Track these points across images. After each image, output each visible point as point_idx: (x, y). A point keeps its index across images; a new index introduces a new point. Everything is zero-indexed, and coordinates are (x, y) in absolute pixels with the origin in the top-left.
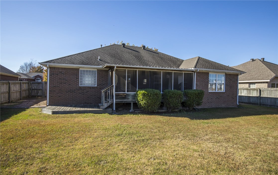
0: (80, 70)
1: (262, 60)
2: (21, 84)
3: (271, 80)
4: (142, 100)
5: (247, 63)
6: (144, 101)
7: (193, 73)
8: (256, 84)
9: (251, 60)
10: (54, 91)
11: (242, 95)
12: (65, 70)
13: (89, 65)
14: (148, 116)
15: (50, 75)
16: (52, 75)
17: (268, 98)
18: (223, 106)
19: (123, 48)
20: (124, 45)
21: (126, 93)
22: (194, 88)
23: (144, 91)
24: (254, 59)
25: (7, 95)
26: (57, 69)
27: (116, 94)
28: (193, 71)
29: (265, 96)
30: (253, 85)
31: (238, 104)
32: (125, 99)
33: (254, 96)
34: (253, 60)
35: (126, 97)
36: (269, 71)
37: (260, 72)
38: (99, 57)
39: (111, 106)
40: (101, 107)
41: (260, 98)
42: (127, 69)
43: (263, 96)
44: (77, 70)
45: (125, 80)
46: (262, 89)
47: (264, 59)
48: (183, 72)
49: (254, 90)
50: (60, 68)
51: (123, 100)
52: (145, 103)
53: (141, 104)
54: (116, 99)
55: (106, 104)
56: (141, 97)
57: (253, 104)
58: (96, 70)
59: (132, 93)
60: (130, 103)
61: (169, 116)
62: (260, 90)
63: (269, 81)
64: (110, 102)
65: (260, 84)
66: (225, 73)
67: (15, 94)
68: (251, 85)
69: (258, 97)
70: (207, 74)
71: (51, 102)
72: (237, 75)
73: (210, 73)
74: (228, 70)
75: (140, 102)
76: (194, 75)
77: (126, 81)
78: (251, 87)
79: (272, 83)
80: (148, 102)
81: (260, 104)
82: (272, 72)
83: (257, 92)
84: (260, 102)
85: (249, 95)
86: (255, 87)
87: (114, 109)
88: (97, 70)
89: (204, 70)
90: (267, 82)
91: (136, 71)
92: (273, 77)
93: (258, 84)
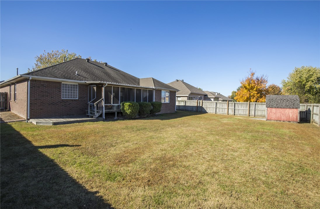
0: (62, 84)
1: (182, 81)
3: (189, 95)
4: (128, 110)
5: (174, 82)
6: (130, 110)
8: (181, 97)
10: (35, 104)
12: (47, 83)
13: (72, 79)
14: (134, 121)
15: (31, 88)
16: (32, 88)
18: (169, 112)
19: (88, 63)
21: (112, 104)
22: (154, 100)
23: (129, 103)
26: (38, 81)
27: (105, 105)
28: (153, 89)
30: (179, 98)
31: (176, 110)
32: (111, 110)
33: (182, 105)
34: (177, 81)
35: (112, 107)
36: (187, 89)
37: (183, 89)
38: (77, 72)
39: (101, 116)
40: (94, 117)
41: (185, 106)
42: (113, 86)
43: (187, 105)
44: (60, 83)
45: (110, 94)
47: (183, 80)
48: (148, 89)
49: (182, 101)
50: (42, 81)
51: (110, 110)
52: (130, 112)
53: (127, 112)
54: (105, 109)
55: (98, 114)
56: (127, 108)
57: (181, 110)
58: (77, 84)
59: (116, 105)
60: (115, 113)
61: (147, 119)
62: (185, 102)
63: (188, 95)
64: (100, 112)
65: (183, 97)
66: (170, 91)
68: (178, 98)
70: (160, 91)
71: (32, 115)
72: (176, 92)
73: (162, 91)
74: (171, 89)
75: (126, 111)
76: (154, 91)
77: (112, 96)
78: (178, 99)
80: (132, 111)
81: (185, 110)
82: (189, 90)
83: (184, 102)
84: (185, 109)
86: (180, 100)
87: (104, 118)
88: (79, 84)
89: (160, 88)
90: (187, 96)
92: (190, 93)
93: (182, 97)
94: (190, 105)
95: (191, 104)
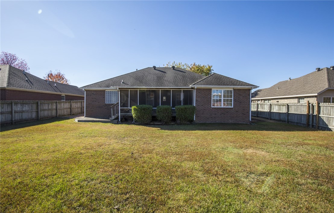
0: (106, 91)
1: (331, 69)
2: (81, 102)
3: (320, 94)
7: (193, 90)
8: (305, 99)
9: (316, 69)
10: (89, 107)
11: (274, 111)
12: (96, 92)
17: (295, 115)
20: (154, 67)
21: (129, 108)
22: (194, 104)
24: (321, 68)
25: (69, 110)
28: (192, 88)
29: (292, 113)
31: (250, 120)
32: (128, 113)
33: (283, 112)
34: (319, 70)
38: (122, 80)
39: (117, 118)
40: (110, 118)
41: (288, 114)
42: (129, 89)
43: (291, 113)
46: (290, 104)
48: (182, 90)
50: (93, 90)
54: (121, 113)
55: (114, 116)
58: (117, 91)
63: (316, 94)
64: (116, 115)
66: (233, 89)
67: (77, 109)
68: (301, 100)
69: (286, 113)
71: (87, 115)
73: (213, 89)
76: (194, 91)
79: (324, 98)
81: (288, 122)
84: (288, 119)
85: (279, 112)
87: (120, 120)
91: (137, 91)
94: (297, 113)
95: (297, 111)
